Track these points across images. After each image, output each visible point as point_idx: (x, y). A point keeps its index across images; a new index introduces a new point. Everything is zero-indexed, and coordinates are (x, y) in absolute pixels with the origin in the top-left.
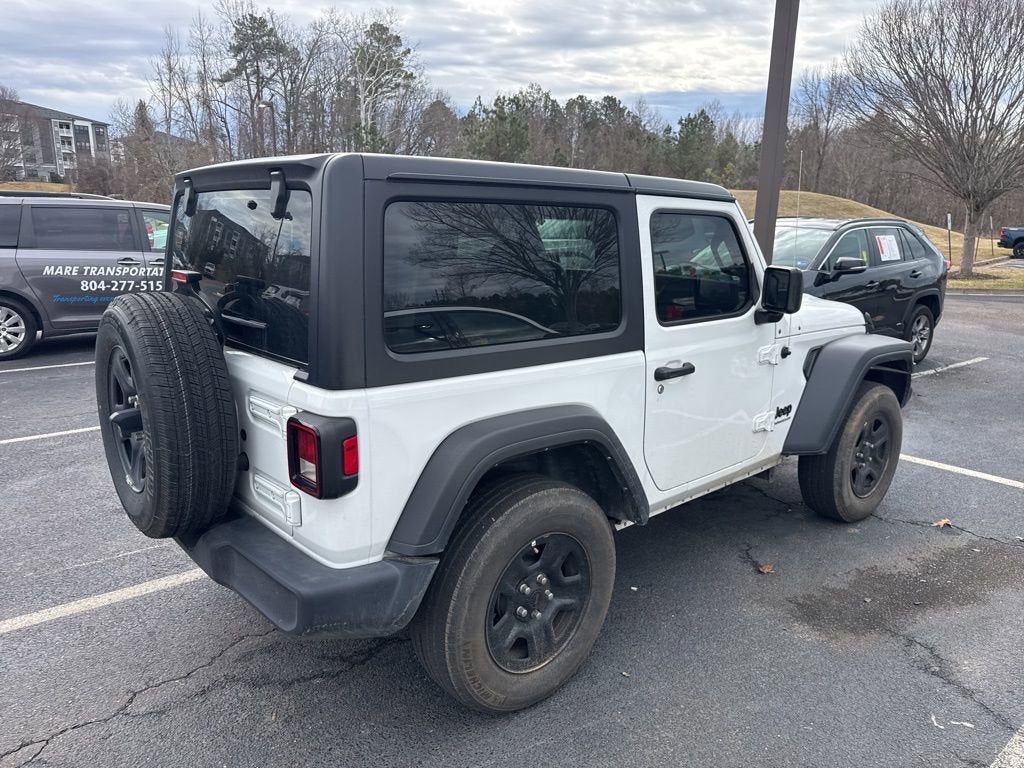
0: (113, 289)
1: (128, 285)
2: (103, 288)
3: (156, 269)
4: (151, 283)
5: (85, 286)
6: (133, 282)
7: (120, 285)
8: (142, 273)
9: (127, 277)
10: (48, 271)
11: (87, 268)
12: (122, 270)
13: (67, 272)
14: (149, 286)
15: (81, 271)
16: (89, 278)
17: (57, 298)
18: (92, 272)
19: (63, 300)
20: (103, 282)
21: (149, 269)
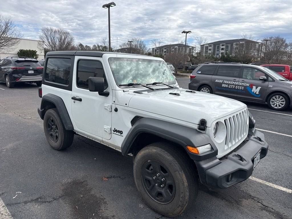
0: (229, 87)
1: (233, 86)
2: (227, 87)
3: (241, 83)
4: (239, 87)
5: (223, 85)
6: (234, 86)
7: (231, 86)
8: (237, 84)
9: (233, 84)
10: (217, 81)
11: (224, 81)
12: (232, 82)
13: (220, 82)
14: (238, 87)
15: (223, 82)
16: (224, 84)
17: (217, 88)
18: (225, 82)
19: (218, 88)
20: (227, 85)
21: (239, 83)
